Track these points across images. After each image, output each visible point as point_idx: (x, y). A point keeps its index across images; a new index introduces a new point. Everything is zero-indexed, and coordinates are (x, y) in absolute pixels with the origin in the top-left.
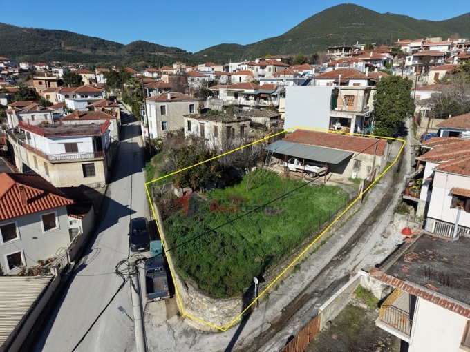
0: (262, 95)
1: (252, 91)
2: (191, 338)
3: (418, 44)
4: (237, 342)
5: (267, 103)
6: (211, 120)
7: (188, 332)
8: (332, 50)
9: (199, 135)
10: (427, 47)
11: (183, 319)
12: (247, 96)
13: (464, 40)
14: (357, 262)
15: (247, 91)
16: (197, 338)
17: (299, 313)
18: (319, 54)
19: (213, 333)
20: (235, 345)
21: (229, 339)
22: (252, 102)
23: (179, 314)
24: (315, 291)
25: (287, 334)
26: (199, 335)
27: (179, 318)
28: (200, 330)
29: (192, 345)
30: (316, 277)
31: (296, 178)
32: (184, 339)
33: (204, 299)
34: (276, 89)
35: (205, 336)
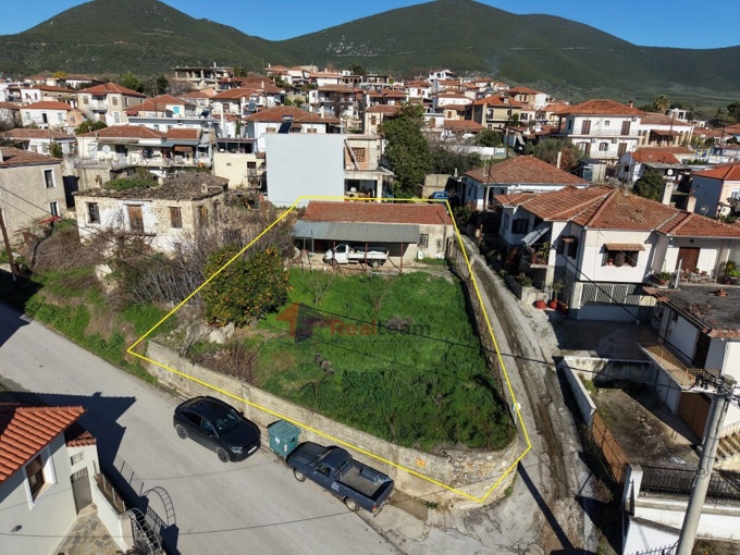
0: (177, 149)
1: (157, 142)
2: (486, 522)
3: (298, 73)
4: (540, 492)
5: (188, 162)
6: (162, 197)
7: (473, 517)
8: (182, 71)
9: (128, 228)
10: (314, 79)
11: (446, 508)
12: (148, 151)
13: (349, 73)
14: (538, 351)
15: (143, 142)
16: (492, 518)
17: (556, 428)
18: (166, 76)
19: (503, 499)
20: (543, 497)
21: (528, 494)
22: (159, 160)
23: (433, 506)
24: (541, 398)
25: (573, 453)
26: (490, 513)
27: (438, 510)
28: (485, 506)
29: (498, 528)
30: (524, 382)
31: (355, 272)
32: (480, 530)
33: (490, 457)
34: (201, 137)
35: (498, 509)
